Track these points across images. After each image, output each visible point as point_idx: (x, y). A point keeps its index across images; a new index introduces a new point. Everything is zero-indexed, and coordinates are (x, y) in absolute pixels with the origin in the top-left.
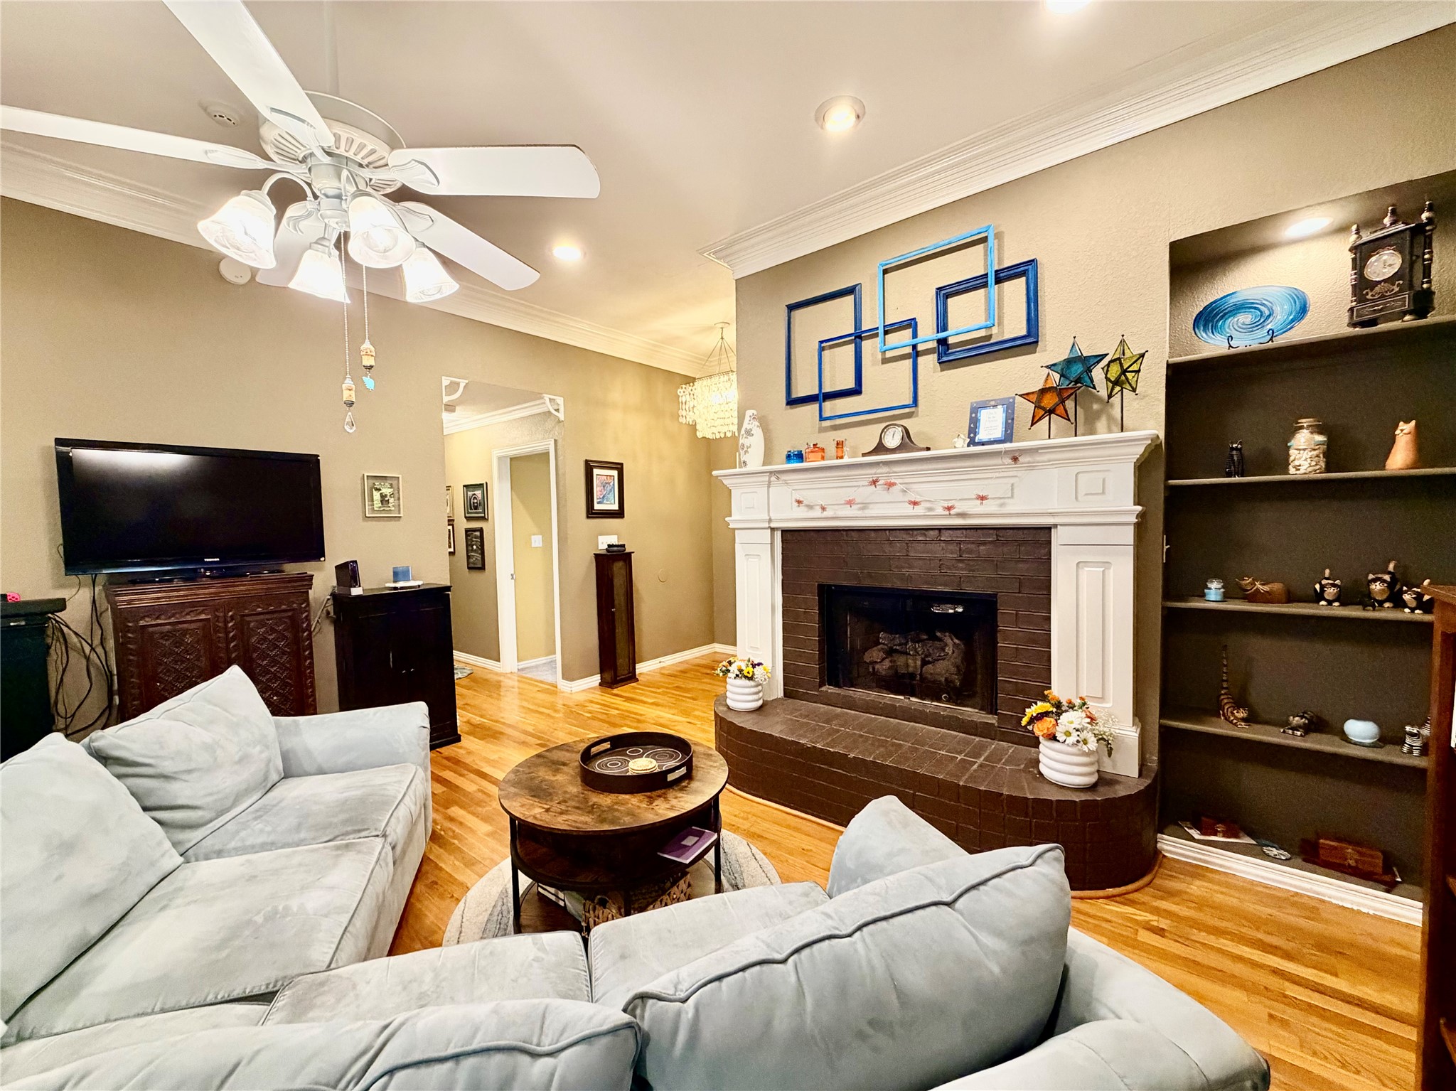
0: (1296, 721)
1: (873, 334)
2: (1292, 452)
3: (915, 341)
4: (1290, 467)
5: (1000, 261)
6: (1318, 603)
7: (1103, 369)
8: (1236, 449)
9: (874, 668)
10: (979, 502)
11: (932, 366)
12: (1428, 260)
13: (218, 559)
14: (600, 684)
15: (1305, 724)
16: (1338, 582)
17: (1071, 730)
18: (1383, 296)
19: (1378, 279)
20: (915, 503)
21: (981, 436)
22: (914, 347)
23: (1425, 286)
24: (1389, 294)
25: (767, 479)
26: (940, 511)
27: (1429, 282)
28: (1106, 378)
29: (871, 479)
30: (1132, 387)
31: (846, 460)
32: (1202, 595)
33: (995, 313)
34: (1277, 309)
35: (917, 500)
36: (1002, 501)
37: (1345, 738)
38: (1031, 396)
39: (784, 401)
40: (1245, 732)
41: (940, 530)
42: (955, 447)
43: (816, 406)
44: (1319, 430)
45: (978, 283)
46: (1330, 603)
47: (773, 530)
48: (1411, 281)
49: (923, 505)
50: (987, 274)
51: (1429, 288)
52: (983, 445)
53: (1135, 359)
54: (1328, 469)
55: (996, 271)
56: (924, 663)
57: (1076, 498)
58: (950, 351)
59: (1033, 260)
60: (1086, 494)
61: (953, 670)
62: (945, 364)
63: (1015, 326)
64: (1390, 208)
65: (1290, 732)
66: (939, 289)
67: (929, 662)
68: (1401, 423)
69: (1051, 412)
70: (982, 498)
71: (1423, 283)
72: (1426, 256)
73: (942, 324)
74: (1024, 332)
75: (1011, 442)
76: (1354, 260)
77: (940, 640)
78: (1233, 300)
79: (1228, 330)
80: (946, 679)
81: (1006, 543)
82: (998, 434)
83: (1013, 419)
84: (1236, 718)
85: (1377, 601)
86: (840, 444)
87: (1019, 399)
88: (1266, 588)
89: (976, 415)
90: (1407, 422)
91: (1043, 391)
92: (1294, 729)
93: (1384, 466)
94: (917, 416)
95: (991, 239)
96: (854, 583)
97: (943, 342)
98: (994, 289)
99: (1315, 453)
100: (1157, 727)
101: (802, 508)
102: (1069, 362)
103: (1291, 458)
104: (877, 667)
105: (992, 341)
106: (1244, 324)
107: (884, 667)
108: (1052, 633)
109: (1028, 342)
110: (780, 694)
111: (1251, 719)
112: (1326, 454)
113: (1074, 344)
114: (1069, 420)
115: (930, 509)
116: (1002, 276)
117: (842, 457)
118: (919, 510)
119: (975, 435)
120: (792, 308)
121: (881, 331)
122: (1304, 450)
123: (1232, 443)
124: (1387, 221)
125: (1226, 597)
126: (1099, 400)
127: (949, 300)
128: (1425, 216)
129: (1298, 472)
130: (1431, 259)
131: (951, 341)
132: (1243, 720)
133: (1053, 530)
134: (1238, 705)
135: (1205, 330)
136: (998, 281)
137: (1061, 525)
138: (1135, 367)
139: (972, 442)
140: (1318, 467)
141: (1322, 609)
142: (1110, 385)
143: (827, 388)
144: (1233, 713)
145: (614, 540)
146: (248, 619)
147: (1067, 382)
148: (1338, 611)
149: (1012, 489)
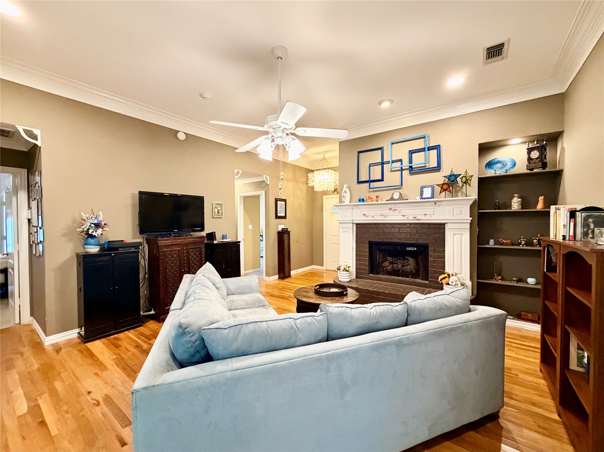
0: (515, 279)
1: (388, 163)
2: (512, 203)
3: (402, 166)
4: (512, 207)
5: (429, 144)
6: (520, 246)
7: (460, 178)
8: (497, 202)
9: (386, 268)
10: (424, 216)
11: (407, 174)
12: (545, 154)
13: (177, 231)
14: (278, 278)
15: (517, 280)
16: (525, 240)
17: (453, 281)
18: (535, 163)
19: (533, 158)
20: (404, 216)
21: (424, 196)
22: (402, 168)
23: (545, 161)
24: (536, 162)
25: (352, 207)
26: (412, 218)
27: (546, 160)
28: (462, 181)
29: (389, 208)
30: (469, 184)
31: (379, 202)
32: (488, 244)
33: (427, 159)
34: (508, 164)
35: (404, 215)
36: (430, 216)
37: (528, 283)
38: (440, 185)
39: (356, 182)
40: (500, 282)
41: (410, 224)
42: (416, 199)
43: (368, 184)
44: (519, 197)
45: (423, 150)
46: (523, 246)
47: (353, 223)
48: (541, 159)
49: (406, 216)
50: (425, 148)
51: (546, 162)
52: (425, 199)
53: (470, 177)
54: (522, 209)
55: (428, 147)
56: (403, 266)
57: (453, 215)
58: (413, 170)
59: (439, 145)
60: (456, 214)
61: (413, 268)
62: (411, 174)
63: (433, 164)
64: (536, 139)
65: (513, 282)
66: (410, 151)
67: (404, 266)
68: (540, 197)
69: (446, 190)
70: (425, 215)
71: (545, 160)
72: (545, 153)
73: (411, 161)
74: (436, 166)
75: (434, 198)
76: (527, 152)
77: (407, 259)
78: (496, 160)
79: (494, 168)
80: (411, 271)
81: (431, 228)
82: (430, 196)
83: (434, 191)
84: (498, 279)
85: (535, 245)
86: (377, 197)
87: (435, 185)
88: (506, 241)
89: (422, 190)
90: (541, 196)
91: (443, 184)
92: (514, 281)
93: (536, 207)
94: (402, 189)
95: (426, 137)
96: (381, 240)
97: (411, 167)
98: (427, 152)
99: (518, 204)
100: (476, 282)
101: (365, 217)
102: (450, 176)
103: (512, 205)
104: (387, 268)
105: (426, 168)
106: (499, 167)
107: (389, 268)
108: (445, 255)
109: (438, 169)
110: (355, 277)
111: (502, 279)
112: (522, 204)
113: (452, 171)
114: (451, 193)
115: (408, 218)
116: (430, 149)
117: (378, 201)
118: (405, 218)
119: (422, 196)
120: (359, 152)
121: (391, 162)
122: (516, 203)
123: (496, 200)
124: (535, 142)
125: (495, 244)
126: (459, 187)
127: (413, 154)
128: (545, 142)
129: (514, 209)
130: (546, 154)
131: (413, 167)
132: (500, 279)
133: (446, 225)
134: (499, 275)
135: (488, 168)
136: (428, 150)
137: (449, 223)
138: (470, 179)
139: (422, 198)
140: (519, 208)
141: (521, 247)
142: (463, 183)
143: (372, 179)
144: (497, 277)
145: (283, 227)
146: (189, 250)
147: (450, 181)
148: (525, 247)
149: (434, 212)
